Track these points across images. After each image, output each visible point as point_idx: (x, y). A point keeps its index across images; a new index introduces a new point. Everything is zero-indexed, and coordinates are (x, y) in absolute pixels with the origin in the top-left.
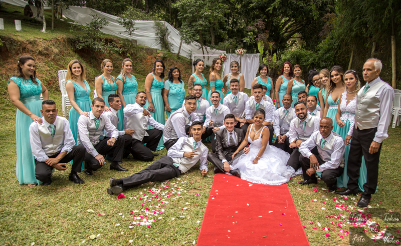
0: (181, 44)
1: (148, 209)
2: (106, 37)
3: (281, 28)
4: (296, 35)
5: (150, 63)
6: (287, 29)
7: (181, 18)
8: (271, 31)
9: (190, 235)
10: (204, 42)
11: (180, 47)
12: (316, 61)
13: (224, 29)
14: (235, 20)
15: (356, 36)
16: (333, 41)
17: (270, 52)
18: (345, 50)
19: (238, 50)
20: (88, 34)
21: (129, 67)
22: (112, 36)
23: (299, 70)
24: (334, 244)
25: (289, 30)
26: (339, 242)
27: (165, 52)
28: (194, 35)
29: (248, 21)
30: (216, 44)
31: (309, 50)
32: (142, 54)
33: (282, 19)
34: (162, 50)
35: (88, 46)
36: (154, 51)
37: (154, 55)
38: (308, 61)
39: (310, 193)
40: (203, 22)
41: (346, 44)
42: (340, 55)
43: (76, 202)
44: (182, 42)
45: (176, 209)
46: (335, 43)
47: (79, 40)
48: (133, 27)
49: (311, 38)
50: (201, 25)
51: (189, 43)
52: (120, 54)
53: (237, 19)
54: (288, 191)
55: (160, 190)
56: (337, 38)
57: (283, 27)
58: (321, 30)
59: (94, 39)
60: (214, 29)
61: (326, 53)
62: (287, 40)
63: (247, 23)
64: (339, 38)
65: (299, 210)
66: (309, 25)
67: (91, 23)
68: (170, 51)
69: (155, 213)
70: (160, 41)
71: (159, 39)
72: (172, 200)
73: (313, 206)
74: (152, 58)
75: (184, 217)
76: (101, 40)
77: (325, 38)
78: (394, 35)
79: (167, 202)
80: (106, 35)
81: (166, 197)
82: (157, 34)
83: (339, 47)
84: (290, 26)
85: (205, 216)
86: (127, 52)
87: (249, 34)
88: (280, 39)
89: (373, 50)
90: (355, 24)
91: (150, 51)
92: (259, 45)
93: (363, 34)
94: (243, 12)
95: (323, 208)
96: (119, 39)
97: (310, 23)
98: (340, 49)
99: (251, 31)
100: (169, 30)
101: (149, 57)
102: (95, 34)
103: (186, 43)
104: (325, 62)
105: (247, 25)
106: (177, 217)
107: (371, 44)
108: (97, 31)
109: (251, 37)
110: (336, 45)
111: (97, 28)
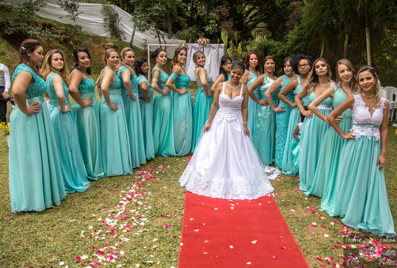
0: (134, 32)
1: (102, 253)
2: (43, 21)
3: (244, 17)
4: (261, 24)
5: (97, 54)
6: (251, 18)
7: (134, 3)
8: (235, 20)
11: (133, 35)
12: (286, 52)
13: (183, 16)
14: (194, 6)
15: (327, 27)
16: (303, 31)
17: (234, 42)
18: (316, 42)
19: (200, 40)
20: (20, 16)
22: (51, 20)
23: (272, 63)
25: (253, 19)
27: (116, 41)
28: (149, 22)
30: (174, 32)
31: (278, 41)
32: (88, 42)
33: (245, 6)
34: (111, 39)
35: (20, 32)
36: (103, 40)
37: (103, 43)
38: (277, 52)
39: (305, 215)
40: (159, 7)
41: (317, 34)
42: (311, 46)
44: (135, 29)
45: (139, 249)
46: (304, 34)
47: (8, 23)
48: (77, 11)
49: (277, 28)
50: (157, 11)
51: (143, 31)
52: (61, 42)
53: (197, 6)
54: (280, 214)
55: (117, 221)
56: (307, 28)
57: (247, 15)
58: (288, 19)
59: (29, 23)
60: (172, 16)
61: (295, 45)
62: (252, 30)
63: (209, 9)
64: (309, 28)
65: (298, 241)
66: (274, 14)
67: (25, 4)
68: (121, 40)
69: (111, 258)
70: (109, 28)
71: (109, 26)
72: (133, 236)
73: (313, 233)
74: (100, 48)
75: (152, 262)
76: (37, 25)
77: (292, 29)
78: (369, 26)
79: (127, 240)
80: (44, 19)
81: (125, 231)
82: (105, 20)
83: (309, 38)
84: (255, 15)
85: (181, 259)
86: (69, 40)
87: (211, 21)
88: (244, 29)
89: (346, 42)
90: (326, 14)
91: (97, 39)
92: (222, 34)
93: (334, 25)
95: (326, 235)
96: (60, 24)
97: (276, 12)
98: (310, 40)
99: (213, 19)
100: (120, 16)
101: (96, 46)
102: (29, 17)
103: (140, 30)
104: (295, 54)
105: (208, 13)
106: (143, 263)
107: (344, 35)
108: (32, 14)
109: (213, 25)
110: (306, 35)
111: (32, 10)
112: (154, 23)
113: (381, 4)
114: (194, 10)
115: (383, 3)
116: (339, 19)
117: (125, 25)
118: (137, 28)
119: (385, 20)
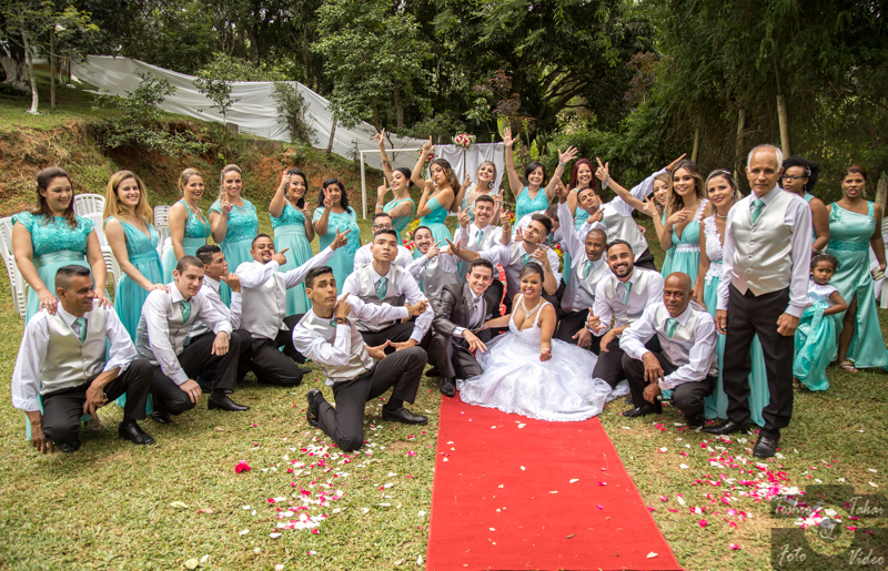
0: (334, 129)
1: (307, 493)
2: (171, 119)
3: (542, 88)
4: (575, 100)
5: (268, 173)
6: (555, 88)
7: (333, 75)
8: (523, 95)
9: (408, 545)
10: (384, 123)
11: (333, 135)
12: (623, 153)
13: (424, 93)
14: (444, 74)
15: (703, 98)
16: (656, 109)
17: (523, 137)
18: (682, 128)
19: (457, 137)
20: (132, 114)
21: (234, 185)
22: (182, 116)
24: (721, 541)
25: (559, 92)
26: (729, 537)
27: (301, 147)
28: (361, 109)
29: (472, 75)
30: (409, 124)
31: (607, 131)
32: (250, 153)
33: (543, 67)
34: (293, 144)
35: (133, 141)
36: (277, 146)
37: (277, 154)
38: (606, 153)
39: (649, 435)
41: (683, 114)
42: (673, 138)
43: (143, 487)
44: (335, 124)
45: (367, 488)
46: (658, 114)
47: (112, 128)
48: (228, 96)
49: (607, 105)
50: (375, 87)
51: (351, 126)
52: (202, 156)
53: (449, 72)
54: (604, 434)
55: (327, 447)
56: (663, 103)
57: (547, 84)
58: (627, 89)
59: (146, 125)
60: (402, 94)
61: (642, 136)
62: (557, 111)
63: (473, 79)
64: (667, 102)
65: (633, 474)
66: (600, 78)
67: (138, 92)
68: (309, 145)
69: (323, 500)
70: (287, 125)
71: (286, 120)
72: (356, 469)
73: (661, 462)
74: (272, 162)
75: (389, 505)
76: (160, 127)
77: (636, 106)
78: (782, 93)
79: (345, 475)
80: (170, 115)
81: (342, 462)
82: (281, 109)
83: (669, 122)
84: (562, 83)
85: (434, 500)
86: (217, 150)
87: (478, 101)
88: (542, 111)
89: (740, 126)
90: (698, 73)
91: (267, 147)
92: (500, 123)
93: (717, 93)
94: (460, 56)
95: (683, 466)
96: (199, 123)
97: (604, 75)
98: (670, 126)
99: (481, 96)
100: (307, 100)
101: (266, 159)
102: (146, 115)
103: (345, 125)
104: (642, 154)
105: (471, 85)
106: (374, 507)
107: (735, 113)
108: (151, 109)
109: (482, 108)
110: (662, 117)
111: (152, 101)
112: (371, 111)
113: (805, 49)
114: (444, 80)
115: (809, 46)
116: (725, 81)
117: (316, 117)
118: (338, 122)
119: (812, 79)
